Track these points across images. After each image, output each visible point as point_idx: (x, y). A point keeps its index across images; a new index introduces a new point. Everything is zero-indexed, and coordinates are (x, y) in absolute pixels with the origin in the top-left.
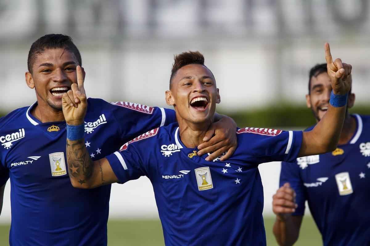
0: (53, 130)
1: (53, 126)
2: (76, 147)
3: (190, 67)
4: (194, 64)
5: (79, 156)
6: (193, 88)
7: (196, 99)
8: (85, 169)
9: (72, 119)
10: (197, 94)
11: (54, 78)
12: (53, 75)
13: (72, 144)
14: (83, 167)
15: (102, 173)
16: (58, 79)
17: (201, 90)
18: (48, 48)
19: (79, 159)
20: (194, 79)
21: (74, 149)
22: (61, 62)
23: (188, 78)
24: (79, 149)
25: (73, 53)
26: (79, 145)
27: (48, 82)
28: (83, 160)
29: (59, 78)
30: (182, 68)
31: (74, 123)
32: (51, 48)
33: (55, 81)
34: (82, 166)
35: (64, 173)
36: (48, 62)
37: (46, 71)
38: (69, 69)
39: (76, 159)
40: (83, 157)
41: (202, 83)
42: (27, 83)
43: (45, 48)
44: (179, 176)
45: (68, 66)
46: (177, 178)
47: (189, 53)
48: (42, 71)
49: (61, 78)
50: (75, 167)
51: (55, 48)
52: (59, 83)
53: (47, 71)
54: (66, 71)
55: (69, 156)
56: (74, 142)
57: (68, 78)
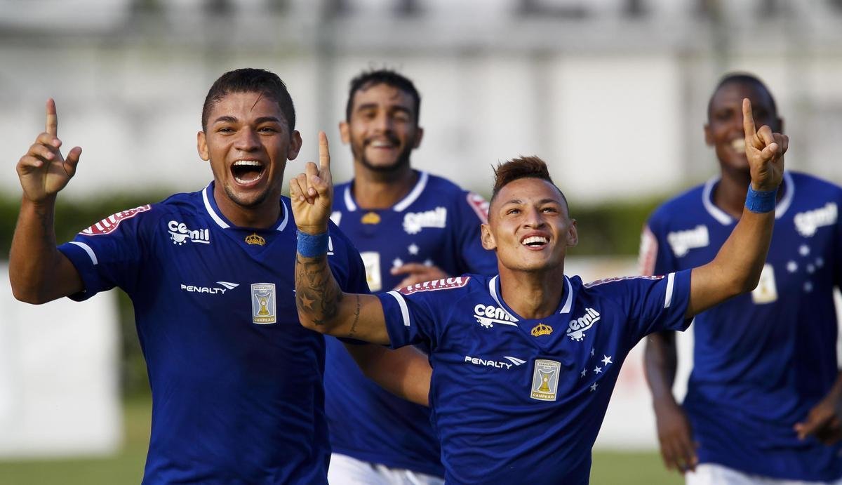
0: (255, 242)
1: (255, 236)
2: (312, 268)
3: (520, 184)
4: (529, 178)
5: (315, 282)
6: (522, 221)
7: (528, 239)
8: (324, 305)
9: (306, 223)
10: (530, 230)
11: (237, 142)
12: (235, 138)
13: (305, 262)
14: (322, 301)
15: (357, 319)
16: (243, 144)
17: (536, 224)
18: (233, 90)
19: (315, 287)
20: (526, 204)
21: (309, 271)
22: (251, 116)
23: (516, 202)
24: (316, 272)
25: (277, 103)
26: (316, 264)
27: (228, 150)
28: (323, 289)
29: (245, 145)
30: (508, 185)
31: (310, 230)
32: (238, 91)
33: (239, 149)
34: (321, 299)
35: (272, 319)
36: (230, 114)
37: (224, 130)
38: (266, 129)
39: (310, 287)
40: (322, 284)
41: (539, 211)
42: (199, 151)
43: (228, 91)
44: (500, 365)
45: (264, 124)
46: (496, 366)
47: (519, 160)
48: (219, 130)
49: (249, 143)
50: (309, 298)
51: (245, 91)
52: (245, 153)
53: (228, 130)
54: (259, 133)
55: (299, 280)
56: (308, 260)
57: (261, 145)
